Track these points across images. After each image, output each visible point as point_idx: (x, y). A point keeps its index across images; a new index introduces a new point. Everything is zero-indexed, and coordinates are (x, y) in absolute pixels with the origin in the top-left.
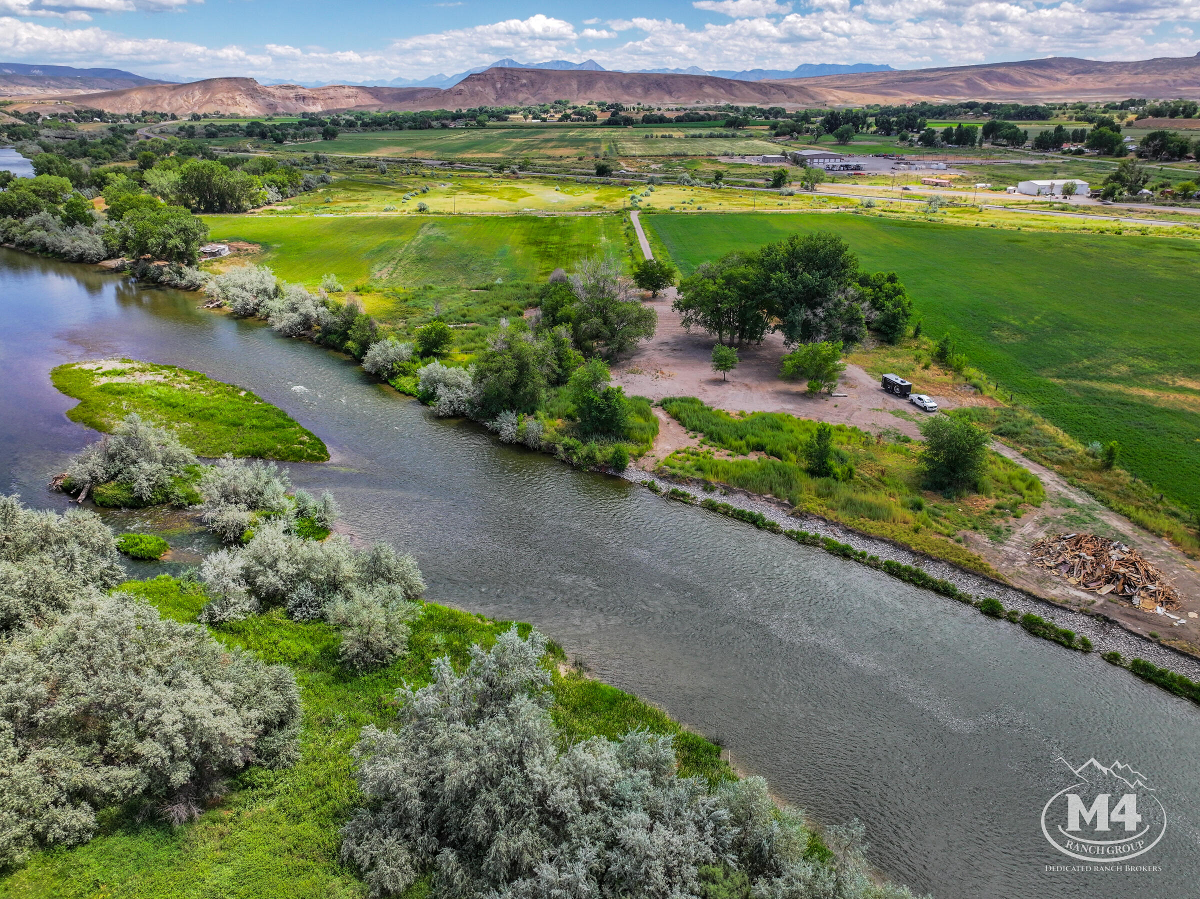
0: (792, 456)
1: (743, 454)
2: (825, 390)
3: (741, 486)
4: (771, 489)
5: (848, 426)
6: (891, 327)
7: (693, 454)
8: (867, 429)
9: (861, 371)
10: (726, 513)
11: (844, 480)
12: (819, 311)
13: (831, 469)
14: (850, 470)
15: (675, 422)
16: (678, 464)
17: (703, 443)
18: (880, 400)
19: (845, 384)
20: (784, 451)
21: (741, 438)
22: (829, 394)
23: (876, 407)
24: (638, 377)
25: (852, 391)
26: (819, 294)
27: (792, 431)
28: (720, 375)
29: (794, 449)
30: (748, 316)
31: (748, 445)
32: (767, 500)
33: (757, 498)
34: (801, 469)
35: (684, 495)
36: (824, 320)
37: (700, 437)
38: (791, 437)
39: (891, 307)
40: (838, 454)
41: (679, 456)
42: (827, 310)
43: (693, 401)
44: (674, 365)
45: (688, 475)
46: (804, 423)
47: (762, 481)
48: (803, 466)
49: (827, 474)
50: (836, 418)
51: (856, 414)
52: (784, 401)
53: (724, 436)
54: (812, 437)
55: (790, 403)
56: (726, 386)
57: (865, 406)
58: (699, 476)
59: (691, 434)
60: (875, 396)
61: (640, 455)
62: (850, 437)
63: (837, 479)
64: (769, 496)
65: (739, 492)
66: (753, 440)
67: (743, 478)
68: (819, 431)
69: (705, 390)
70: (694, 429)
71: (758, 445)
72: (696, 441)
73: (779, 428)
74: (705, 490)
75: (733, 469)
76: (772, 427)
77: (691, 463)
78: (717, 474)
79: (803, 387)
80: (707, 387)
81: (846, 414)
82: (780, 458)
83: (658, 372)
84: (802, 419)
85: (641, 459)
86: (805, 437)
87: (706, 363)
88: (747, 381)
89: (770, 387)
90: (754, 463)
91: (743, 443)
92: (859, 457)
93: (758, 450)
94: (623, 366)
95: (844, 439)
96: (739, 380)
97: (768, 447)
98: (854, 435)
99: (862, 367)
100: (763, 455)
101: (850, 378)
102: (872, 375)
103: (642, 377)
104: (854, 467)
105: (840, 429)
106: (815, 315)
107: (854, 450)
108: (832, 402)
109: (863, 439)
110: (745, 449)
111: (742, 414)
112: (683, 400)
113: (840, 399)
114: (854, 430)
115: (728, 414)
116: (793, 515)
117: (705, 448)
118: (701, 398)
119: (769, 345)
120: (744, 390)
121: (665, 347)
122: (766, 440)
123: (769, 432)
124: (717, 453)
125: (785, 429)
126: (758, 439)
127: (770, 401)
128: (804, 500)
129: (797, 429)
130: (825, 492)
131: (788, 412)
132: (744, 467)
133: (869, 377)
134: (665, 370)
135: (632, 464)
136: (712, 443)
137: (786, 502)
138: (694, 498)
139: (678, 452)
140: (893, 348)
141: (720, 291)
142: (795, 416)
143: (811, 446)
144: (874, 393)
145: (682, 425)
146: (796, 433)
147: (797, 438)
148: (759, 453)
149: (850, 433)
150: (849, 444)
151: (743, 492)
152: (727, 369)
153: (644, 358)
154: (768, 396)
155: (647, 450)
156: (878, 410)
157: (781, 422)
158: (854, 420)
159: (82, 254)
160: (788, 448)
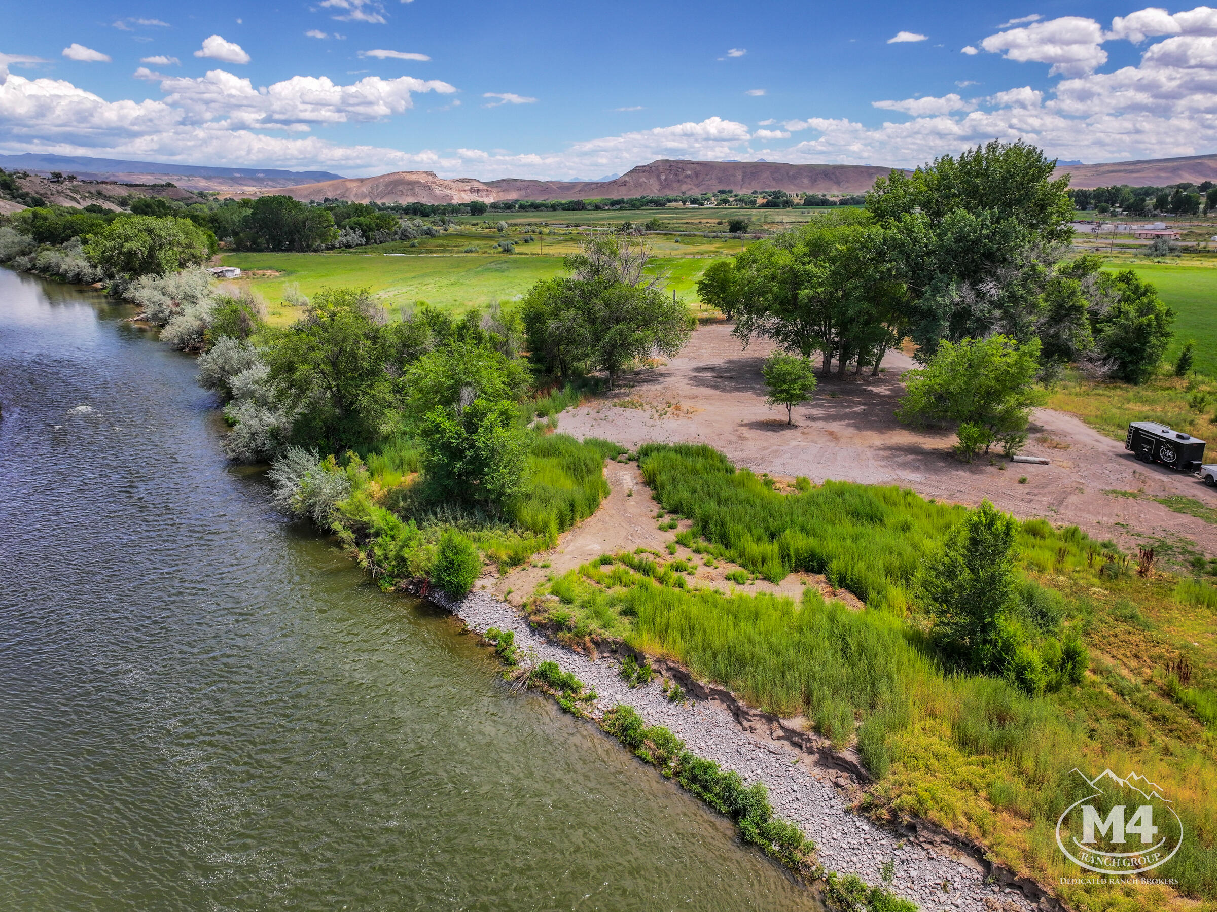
0: (897, 594)
1: (768, 578)
2: (997, 447)
3: (717, 677)
4: (808, 699)
5: (1054, 524)
6: (1132, 351)
7: (638, 568)
8: (1106, 537)
9: (1075, 421)
10: (661, 762)
11: (1052, 688)
12: (990, 287)
13: (1008, 648)
14: (1071, 655)
15: (648, 492)
16: (579, 592)
17: (681, 542)
18: (1128, 475)
19: (1043, 441)
20: (875, 578)
21: (772, 536)
22: (1008, 457)
23: (1119, 487)
24: (629, 412)
25: (1058, 454)
26: (989, 255)
27: (906, 528)
28: (779, 412)
29: (904, 575)
30: (850, 313)
31: (785, 556)
34: (915, 639)
36: (999, 305)
37: (683, 526)
38: (901, 542)
39: (1132, 314)
40: (1029, 598)
41: (606, 570)
42: (1007, 286)
43: (703, 452)
44: (707, 398)
45: (594, 625)
46: (941, 512)
47: (784, 669)
48: (926, 624)
49: (996, 667)
50: (1024, 507)
51: (1073, 499)
52: (904, 465)
53: (733, 528)
54: (951, 544)
55: (917, 469)
56: (787, 433)
57: (1092, 487)
58: (622, 630)
59: (667, 519)
60: (1110, 466)
62: (1061, 554)
63: (1027, 687)
66: (799, 542)
67: (731, 651)
68: (974, 527)
69: (742, 438)
70: (676, 510)
71: (812, 556)
72: (671, 536)
73: (875, 518)
75: (712, 620)
76: (856, 515)
77: (619, 591)
78: (663, 634)
79: (952, 441)
80: (746, 432)
81: (1046, 499)
82: (862, 596)
83: (672, 407)
84: (939, 502)
85: (514, 573)
86: (933, 546)
87: (758, 395)
88: (835, 426)
89: (877, 439)
90: (786, 609)
91: (771, 549)
92: (1091, 611)
93: (810, 570)
94: (616, 396)
95: (1047, 557)
96: (821, 424)
97: (834, 565)
98: (1073, 549)
99: (1079, 416)
100: (817, 583)
101: (1053, 432)
102: (1100, 430)
103: (640, 411)
104: (1080, 643)
105: (1034, 531)
107: (1077, 591)
108: (1012, 471)
109: (1099, 561)
110: (775, 566)
111: (801, 485)
112: (683, 451)
113: (1031, 468)
114: (1071, 535)
115: (768, 484)
116: (864, 809)
117: (682, 554)
118: (731, 454)
119: (892, 376)
120: (822, 441)
121: (708, 375)
122: (831, 546)
123: (847, 527)
124: (702, 570)
125: (890, 521)
126: (812, 542)
127: (872, 463)
128: (911, 760)
129: (919, 526)
130: (987, 733)
131: (908, 487)
132: (755, 616)
133: (1093, 433)
134: (685, 405)
135: (488, 582)
136: (702, 544)
137: (849, 755)
138: (590, 699)
139: (606, 561)
140: (1136, 388)
141: (798, 267)
142: (924, 498)
143: (951, 574)
144: (1110, 460)
145: (657, 499)
146: (916, 534)
147: (916, 547)
148: (810, 579)
149: (1061, 544)
150: (1059, 571)
151: (725, 697)
152: (791, 399)
153: (659, 387)
154: (869, 453)
155: (537, 549)
156: (1124, 494)
157: (883, 506)
158: (1069, 513)
159: (78, 274)
160: (889, 572)
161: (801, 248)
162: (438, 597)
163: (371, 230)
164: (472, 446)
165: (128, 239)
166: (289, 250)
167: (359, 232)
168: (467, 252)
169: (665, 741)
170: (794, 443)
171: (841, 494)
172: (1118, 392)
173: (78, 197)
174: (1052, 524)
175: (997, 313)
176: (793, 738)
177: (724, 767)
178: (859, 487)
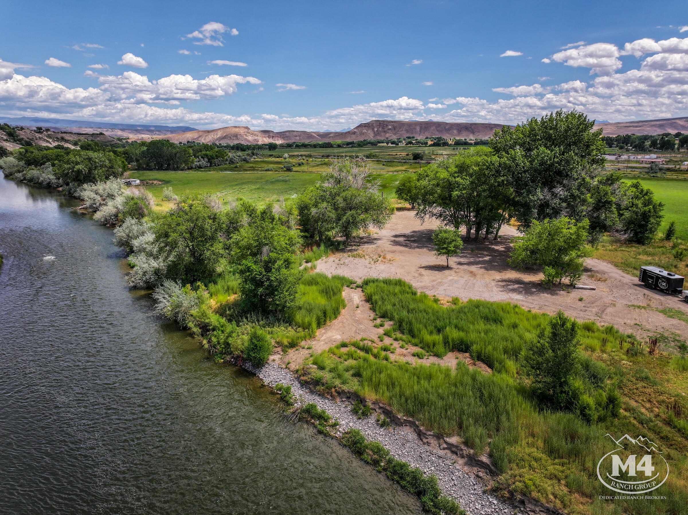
0: (511, 364)
1: (436, 355)
2: (566, 280)
3: (409, 413)
4: (460, 426)
5: (600, 324)
6: (641, 226)
7: (362, 349)
8: (629, 331)
9: (610, 266)
10: (376, 463)
11: (601, 419)
12: (559, 190)
13: (575, 395)
14: (612, 400)
15: (368, 305)
16: (329, 363)
17: (387, 334)
18: (641, 296)
19: (592, 276)
20: (498, 355)
21: (439, 331)
22: (572, 286)
23: (636, 303)
24: (357, 260)
25: (600, 284)
26: (559, 173)
27: (515, 326)
28: (442, 260)
29: (515, 354)
30: (481, 204)
31: (446, 342)
32: (450, 447)
33: (433, 442)
34: (521, 391)
35: (322, 417)
36: (565, 200)
37: (388, 325)
38: (512, 334)
39: (640, 205)
40: (587, 366)
41: (344, 350)
42: (569, 190)
43: (399, 283)
44: (401, 252)
45: (337, 382)
46: (535, 317)
47: (447, 408)
48: (527, 382)
49: (568, 407)
50: (582, 314)
51: (610, 310)
52: (514, 290)
53: (416, 326)
54: (541, 335)
55: (520, 293)
56: (447, 272)
57: (621, 303)
58: (353, 385)
59: (379, 321)
60: (630, 291)
61: (293, 345)
62: (604, 342)
63: (587, 419)
64: (454, 440)
65: (406, 423)
66: (454, 334)
67: (416, 398)
68: (554, 326)
69: (421, 275)
70: (384, 316)
71: (462, 342)
72: (381, 331)
73: (497, 320)
74: (355, 412)
75: (405, 379)
76: (486, 319)
77: (351, 362)
78: (376, 387)
79: (540, 277)
80: (423, 271)
81: (595, 310)
82: (491, 366)
83: (381, 257)
84: (534, 311)
85: (291, 352)
86: (531, 336)
87: (429, 250)
88: (473, 268)
89: (498, 276)
90: (447, 374)
91: (438, 338)
92: (622, 374)
93: (461, 350)
94: (350, 251)
95: (596, 343)
96: (465, 267)
97: (474, 347)
98: (611, 339)
99: (611, 262)
100: (465, 359)
101: (597, 272)
102: (624, 271)
103: (363, 260)
104: (617, 393)
105: (588, 328)
106: (554, 195)
107: (614, 362)
108: (575, 294)
109: (626, 346)
110: (440, 348)
111: (455, 301)
112: (387, 282)
113: (586, 292)
114: (610, 330)
115: (436, 301)
116: (494, 491)
117: (387, 341)
118: (415, 284)
119: (505, 240)
120: (466, 277)
121: (401, 239)
122: (473, 336)
123: (481, 326)
124: (399, 351)
125: (506, 322)
126: (462, 334)
127: (495, 289)
128: (520, 462)
129: (523, 324)
130: (565, 446)
131: (516, 302)
132: (429, 377)
133: (620, 272)
134: (389, 256)
135: (276, 357)
136: (399, 335)
137: (484, 459)
138: (334, 425)
139: (344, 345)
140: (643, 247)
141: (452, 179)
142: (525, 309)
143: (541, 352)
144: (630, 288)
145: (373, 309)
146: (521, 329)
147: (521, 337)
148: (460, 355)
149: (604, 336)
150: (603, 351)
151: (412, 424)
152: (449, 253)
153: (374, 246)
154: (493, 283)
155: (304, 338)
156: (639, 307)
157: (501, 313)
158: (607, 318)
159: (49, 183)
160: (506, 352)
161: (453, 169)
162: (248, 366)
163: (213, 158)
164: (268, 279)
165: (77, 163)
166: (167, 169)
167: (206, 159)
168: (266, 170)
169: (378, 450)
170: (450, 278)
171: (477, 307)
172: (634, 249)
173: (51, 140)
174: (598, 324)
175: (564, 205)
176: (452, 449)
177: (413, 465)
178: (488, 303)
